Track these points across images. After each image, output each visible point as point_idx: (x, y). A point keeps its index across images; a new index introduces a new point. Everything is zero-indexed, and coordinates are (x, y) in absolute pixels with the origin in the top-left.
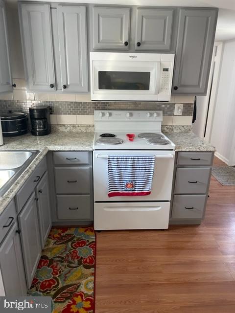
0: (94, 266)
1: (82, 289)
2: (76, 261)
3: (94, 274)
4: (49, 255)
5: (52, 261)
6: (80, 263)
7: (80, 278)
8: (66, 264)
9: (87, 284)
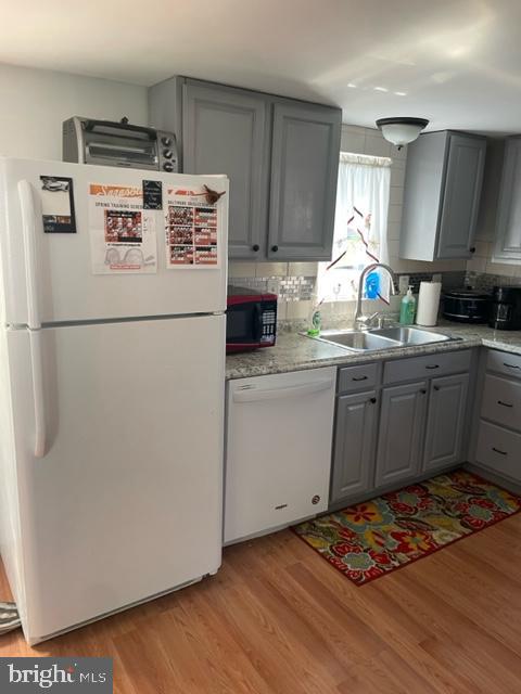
0: (475, 531)
1: (435, 535)
2: (458, 513)
3: (465, 536)
4: (431, 490)
5: (429, 495)
6: (459, 517)
7: (444, 527)
8: (441, 507)
9: (446, 535)
